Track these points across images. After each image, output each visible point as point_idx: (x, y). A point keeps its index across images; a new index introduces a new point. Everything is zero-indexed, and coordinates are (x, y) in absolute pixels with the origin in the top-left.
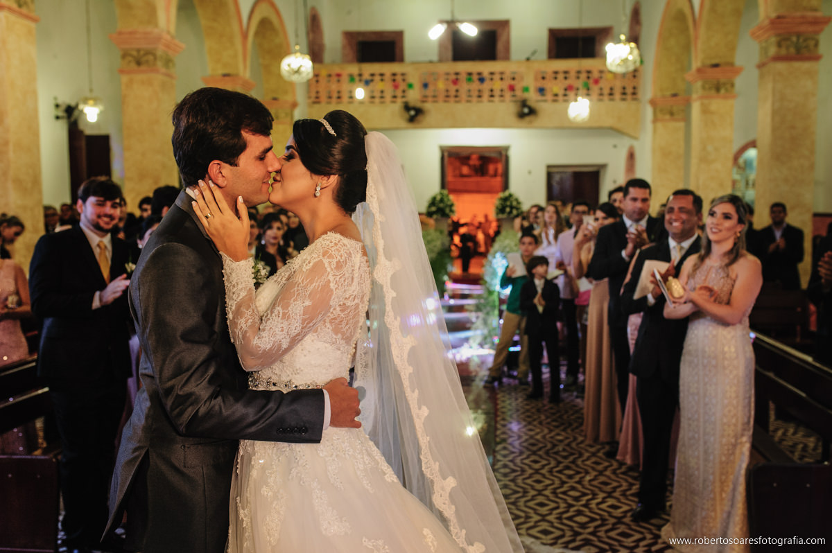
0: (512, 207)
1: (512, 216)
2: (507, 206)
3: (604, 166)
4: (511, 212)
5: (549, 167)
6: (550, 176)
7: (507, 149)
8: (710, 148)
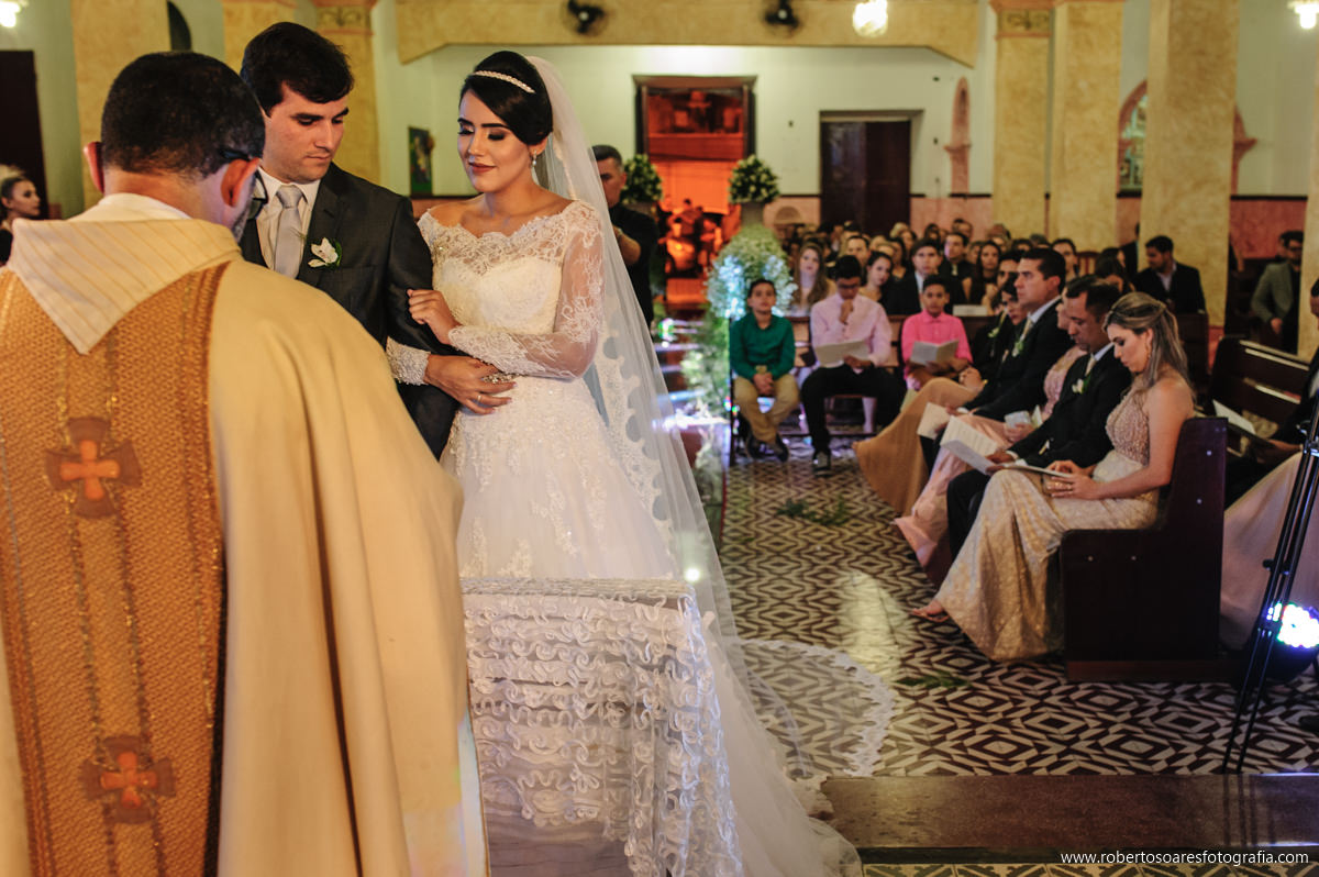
0: (759, 185)
1: (760, 199)
2: (751, 183)
3: (919, 113)
4: (757, 193)
5: (823, 114)
6: (825, 130)
7: (752, 81)
8: (1083, 85)
